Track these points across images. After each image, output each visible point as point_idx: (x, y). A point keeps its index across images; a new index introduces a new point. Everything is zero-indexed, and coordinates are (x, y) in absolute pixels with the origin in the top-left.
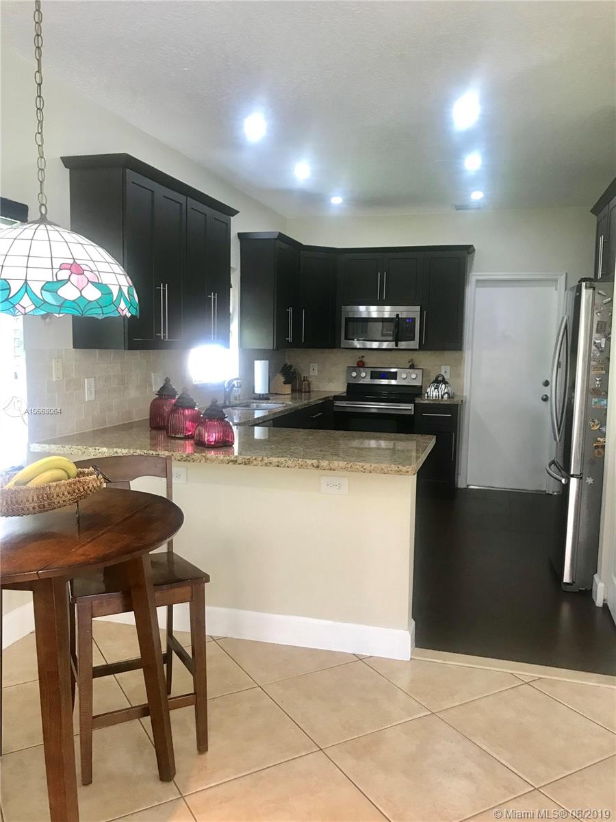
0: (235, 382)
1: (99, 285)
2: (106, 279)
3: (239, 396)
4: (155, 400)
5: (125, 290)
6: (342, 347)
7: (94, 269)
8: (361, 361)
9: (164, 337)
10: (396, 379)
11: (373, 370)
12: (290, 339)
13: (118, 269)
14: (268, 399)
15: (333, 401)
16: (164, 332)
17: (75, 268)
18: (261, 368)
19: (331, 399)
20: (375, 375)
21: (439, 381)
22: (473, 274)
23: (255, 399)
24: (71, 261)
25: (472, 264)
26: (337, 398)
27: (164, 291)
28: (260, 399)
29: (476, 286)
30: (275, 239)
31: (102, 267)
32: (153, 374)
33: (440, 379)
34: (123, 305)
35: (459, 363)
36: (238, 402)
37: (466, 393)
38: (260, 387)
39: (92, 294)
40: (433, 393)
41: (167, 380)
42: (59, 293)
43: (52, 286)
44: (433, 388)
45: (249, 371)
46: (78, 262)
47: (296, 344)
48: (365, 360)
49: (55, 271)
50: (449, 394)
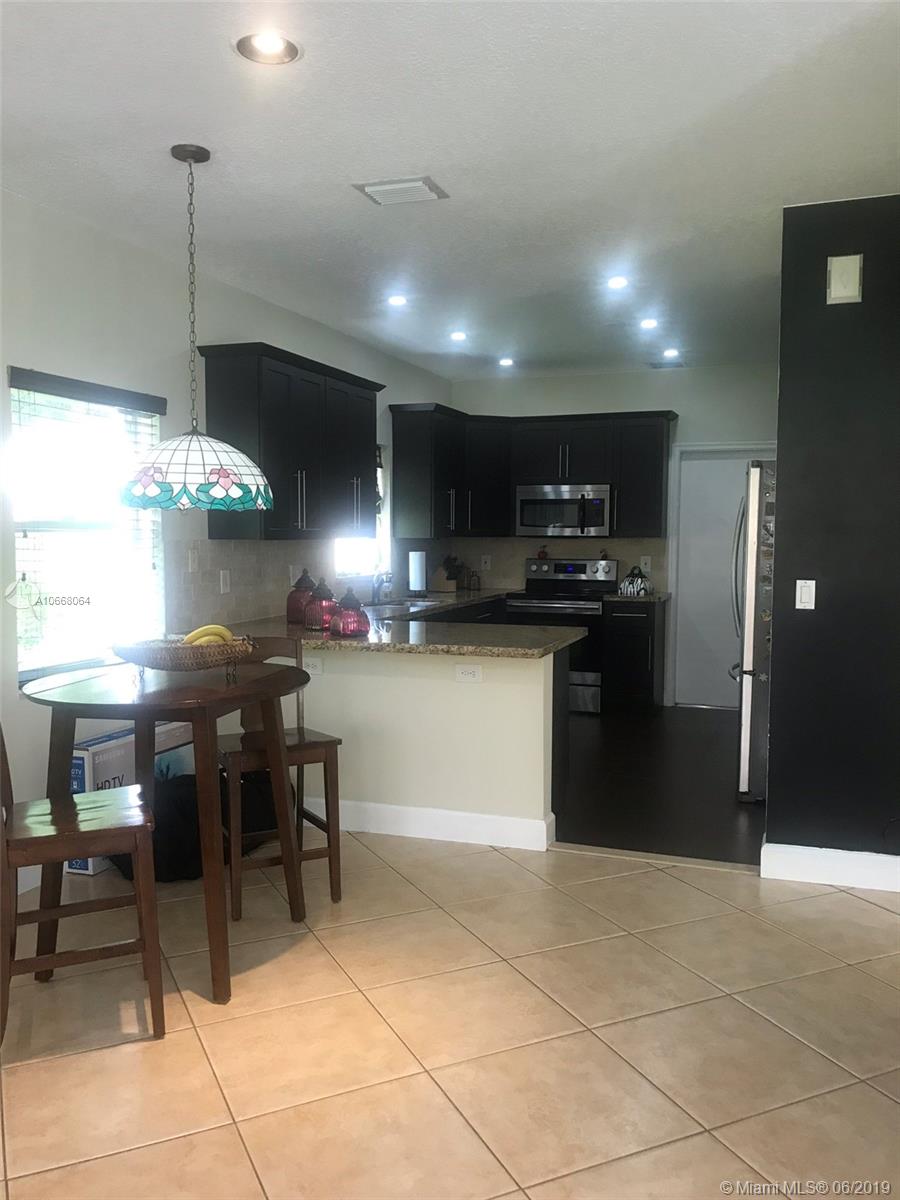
0: (384, 577)
1: (241, 486)
2: (246, 480)
3: (391, 592)
4: (292, 593)
5: (262, 488)
6: (517, 534)
7: (237, 472)
8: (543, 552)
9: (302, 527)
10: (585, 573)
11: (557, 562)
12: (452, 527)
13: (257, 471)
14: (426, 597)
15: (505, 600)
16: (302, 521)
17: (222, 472)
18: (415, 559)
19: (504, 597)
20: (559, 568)
21: (635, 574)
22: (678, 444)
23: (411, 597)
24: (219, 467)
25: (675, 434)
26: (512, 596)
27: (302, 477)
28: (415, 597)
29: (681, 459)
30: (432, 411)
31: (243, 470)
32: (291, 567)
33: (636, 572)
34: (260, 501)
35: (662, 551)
36: (388, 600)
37: (671, 589)
38: (416, 582)
39: (236, 493)
40: (630, 589)
41: (305, 572)
42: (211, 492)
43: (204, 488)
44: (627, 583)
45: (403, 565)
46: (225, 467)
47: (461, 532)
48: (546, 550)
49: (207, 475)
50: (646, 590)
